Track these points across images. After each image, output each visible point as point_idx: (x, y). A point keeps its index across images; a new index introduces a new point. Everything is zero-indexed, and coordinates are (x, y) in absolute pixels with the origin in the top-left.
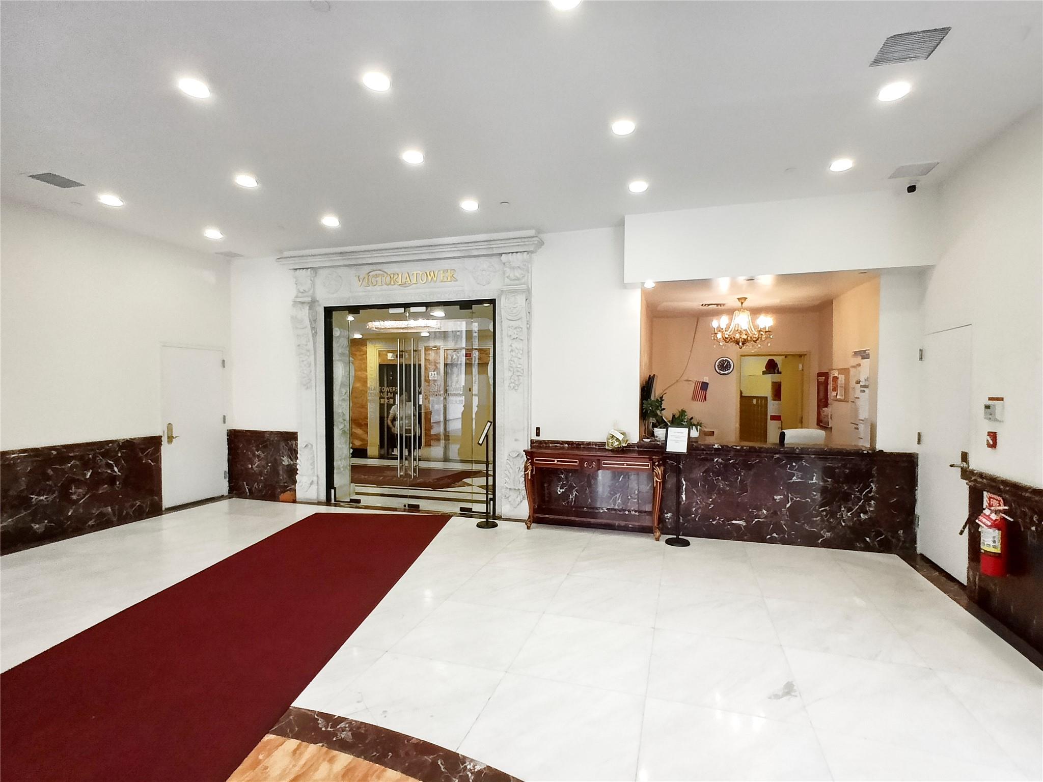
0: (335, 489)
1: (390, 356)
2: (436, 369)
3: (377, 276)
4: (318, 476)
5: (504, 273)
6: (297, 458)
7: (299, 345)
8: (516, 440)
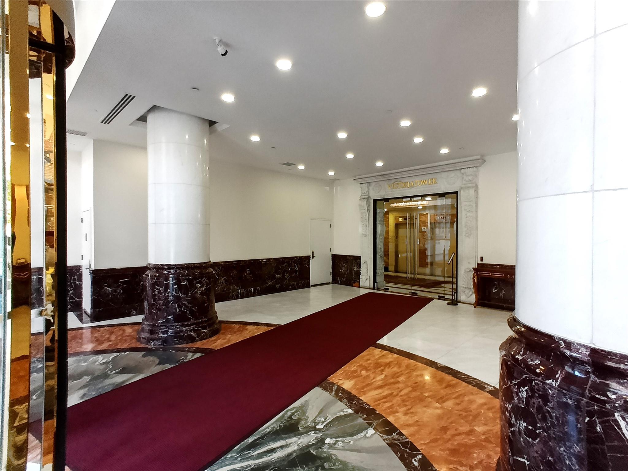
0: (377, 283)
1: (401, 219)
2: (426, 226)
3: (398, 184)
4: (369, 276)
5: (463, 178)
6: (360, 268)
7: (362, 217)
8: (469, 263)
